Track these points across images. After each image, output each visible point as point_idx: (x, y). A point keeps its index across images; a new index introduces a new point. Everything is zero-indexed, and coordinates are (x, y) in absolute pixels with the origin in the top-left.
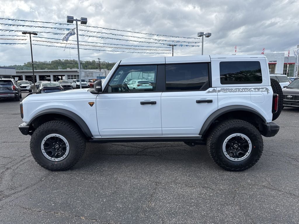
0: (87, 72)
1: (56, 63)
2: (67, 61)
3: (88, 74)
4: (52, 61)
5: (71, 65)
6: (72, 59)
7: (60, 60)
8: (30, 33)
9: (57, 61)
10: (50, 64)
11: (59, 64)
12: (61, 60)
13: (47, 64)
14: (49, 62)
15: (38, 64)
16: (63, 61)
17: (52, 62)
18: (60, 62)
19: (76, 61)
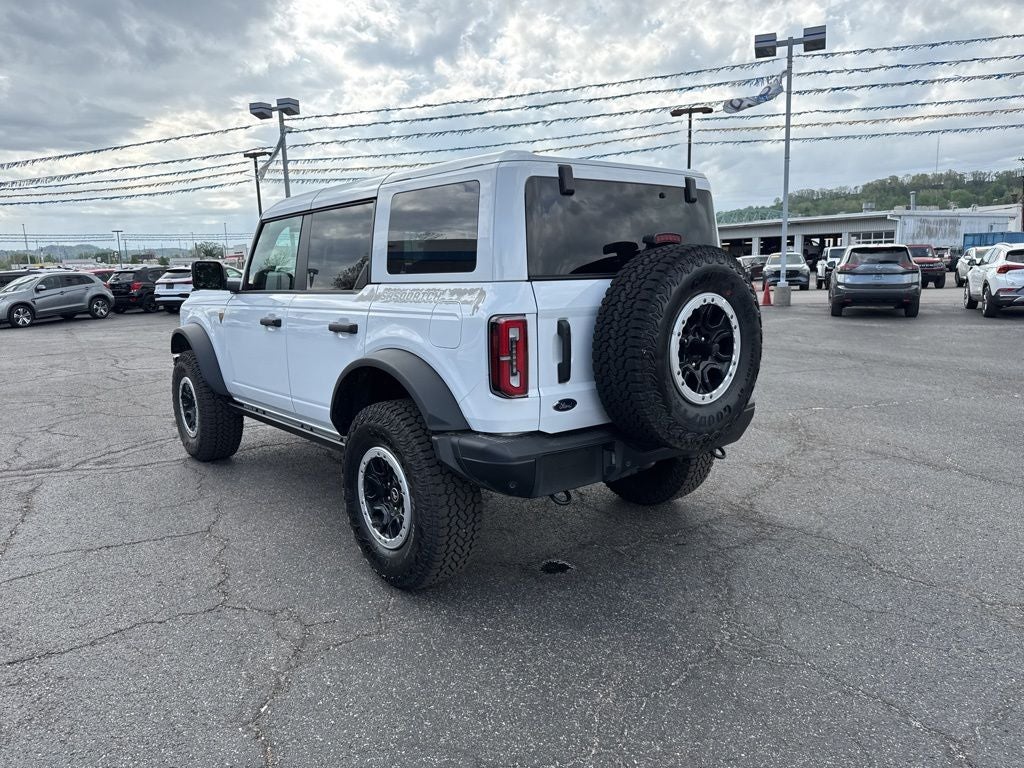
0: (932, 219)
1: (880, 192)
2: (921, 181)
3: (932, 226)
4: (865, 183)
5: (937, 193)
6: (943, 171)
7: (894, 179)
8: (690, 111)
9: (883, 182)
10: (856, 197)
11: (891, 193)
12: (900, 177)
13: (847, 197)
14: (856, 188)
15: (818, 200)
16: (907, 181)
17: (866, 187)
18: (893, 184)
19: (961, 175)
